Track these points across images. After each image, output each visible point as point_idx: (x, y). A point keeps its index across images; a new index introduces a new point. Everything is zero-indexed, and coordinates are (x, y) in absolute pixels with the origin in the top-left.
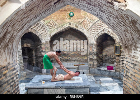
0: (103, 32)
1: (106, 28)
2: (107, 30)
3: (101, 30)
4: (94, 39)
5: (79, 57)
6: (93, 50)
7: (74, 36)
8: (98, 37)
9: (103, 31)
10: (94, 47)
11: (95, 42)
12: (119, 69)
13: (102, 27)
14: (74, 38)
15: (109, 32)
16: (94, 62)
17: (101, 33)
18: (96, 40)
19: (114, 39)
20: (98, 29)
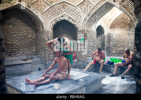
0: (62, 18)
1: (66, 14)
2: (68, 17)
3: (59, 16)
4: (50, 26)
5: (26, 49)
6: (49, 39)
7: (20, 19)
8: (55, 23)
9: (62, 16)
10: (50, 35)
11: (50, 29)
12: (81, 58)
13: (61, 12)
14: (20, 22)
15: (70, 18)
16: (49, 53)
17: (59, 19)
18: (52, 27)
19: (76, 26)
20: (56, 14)
